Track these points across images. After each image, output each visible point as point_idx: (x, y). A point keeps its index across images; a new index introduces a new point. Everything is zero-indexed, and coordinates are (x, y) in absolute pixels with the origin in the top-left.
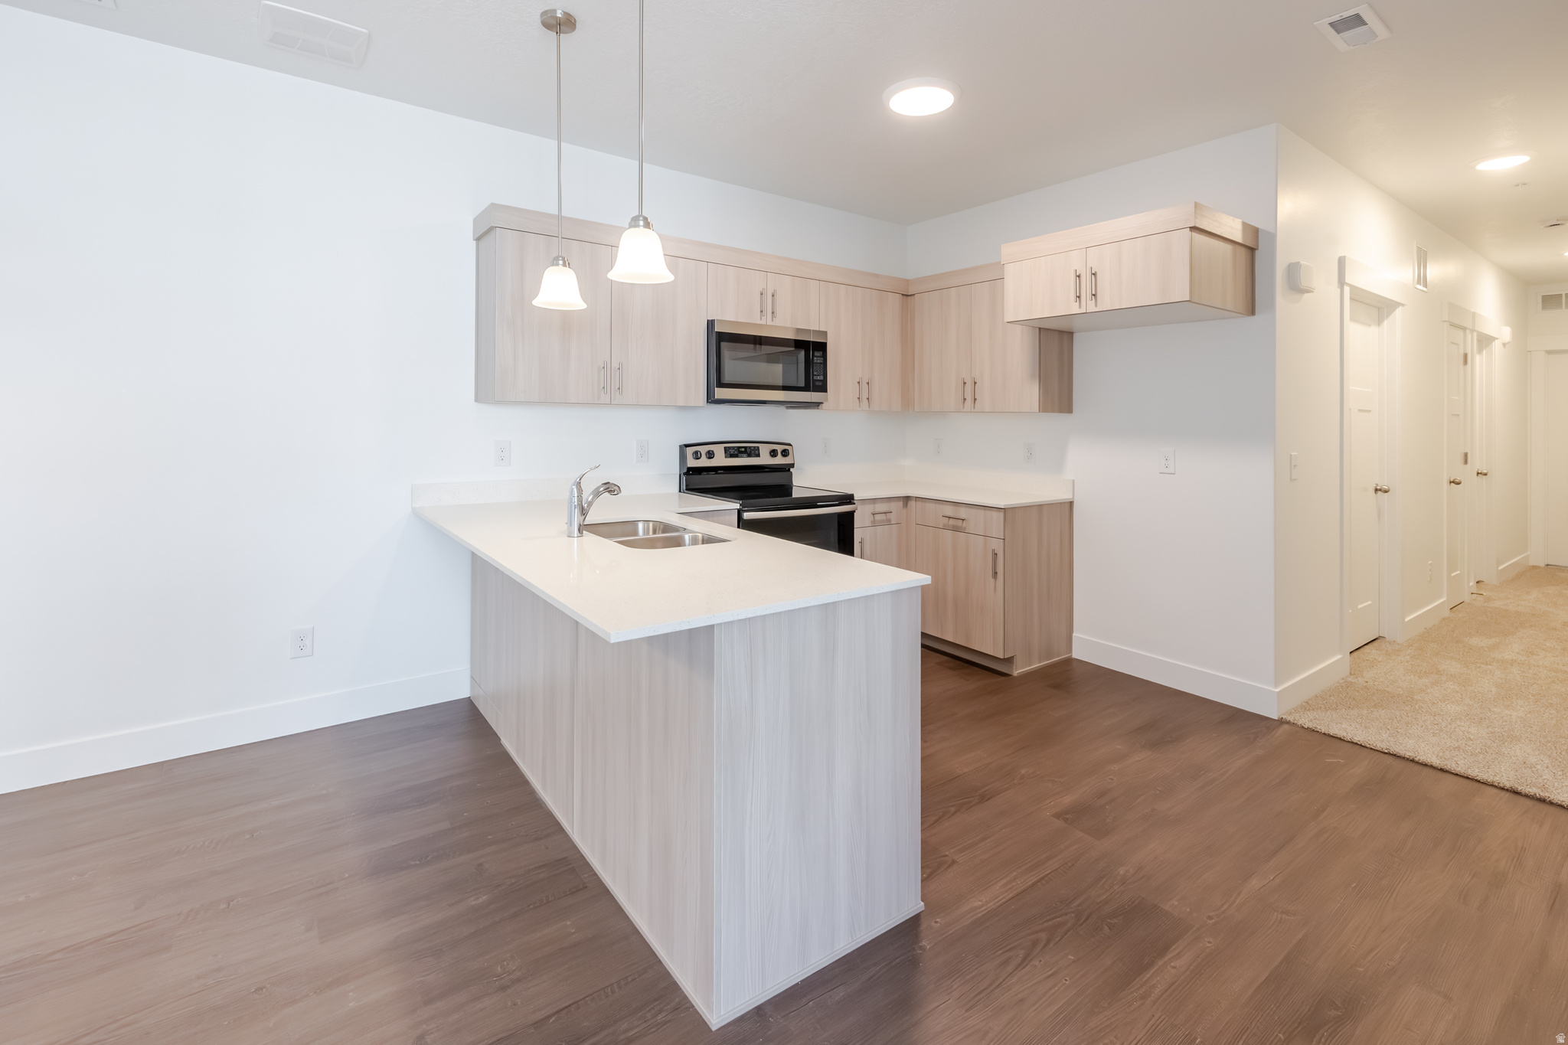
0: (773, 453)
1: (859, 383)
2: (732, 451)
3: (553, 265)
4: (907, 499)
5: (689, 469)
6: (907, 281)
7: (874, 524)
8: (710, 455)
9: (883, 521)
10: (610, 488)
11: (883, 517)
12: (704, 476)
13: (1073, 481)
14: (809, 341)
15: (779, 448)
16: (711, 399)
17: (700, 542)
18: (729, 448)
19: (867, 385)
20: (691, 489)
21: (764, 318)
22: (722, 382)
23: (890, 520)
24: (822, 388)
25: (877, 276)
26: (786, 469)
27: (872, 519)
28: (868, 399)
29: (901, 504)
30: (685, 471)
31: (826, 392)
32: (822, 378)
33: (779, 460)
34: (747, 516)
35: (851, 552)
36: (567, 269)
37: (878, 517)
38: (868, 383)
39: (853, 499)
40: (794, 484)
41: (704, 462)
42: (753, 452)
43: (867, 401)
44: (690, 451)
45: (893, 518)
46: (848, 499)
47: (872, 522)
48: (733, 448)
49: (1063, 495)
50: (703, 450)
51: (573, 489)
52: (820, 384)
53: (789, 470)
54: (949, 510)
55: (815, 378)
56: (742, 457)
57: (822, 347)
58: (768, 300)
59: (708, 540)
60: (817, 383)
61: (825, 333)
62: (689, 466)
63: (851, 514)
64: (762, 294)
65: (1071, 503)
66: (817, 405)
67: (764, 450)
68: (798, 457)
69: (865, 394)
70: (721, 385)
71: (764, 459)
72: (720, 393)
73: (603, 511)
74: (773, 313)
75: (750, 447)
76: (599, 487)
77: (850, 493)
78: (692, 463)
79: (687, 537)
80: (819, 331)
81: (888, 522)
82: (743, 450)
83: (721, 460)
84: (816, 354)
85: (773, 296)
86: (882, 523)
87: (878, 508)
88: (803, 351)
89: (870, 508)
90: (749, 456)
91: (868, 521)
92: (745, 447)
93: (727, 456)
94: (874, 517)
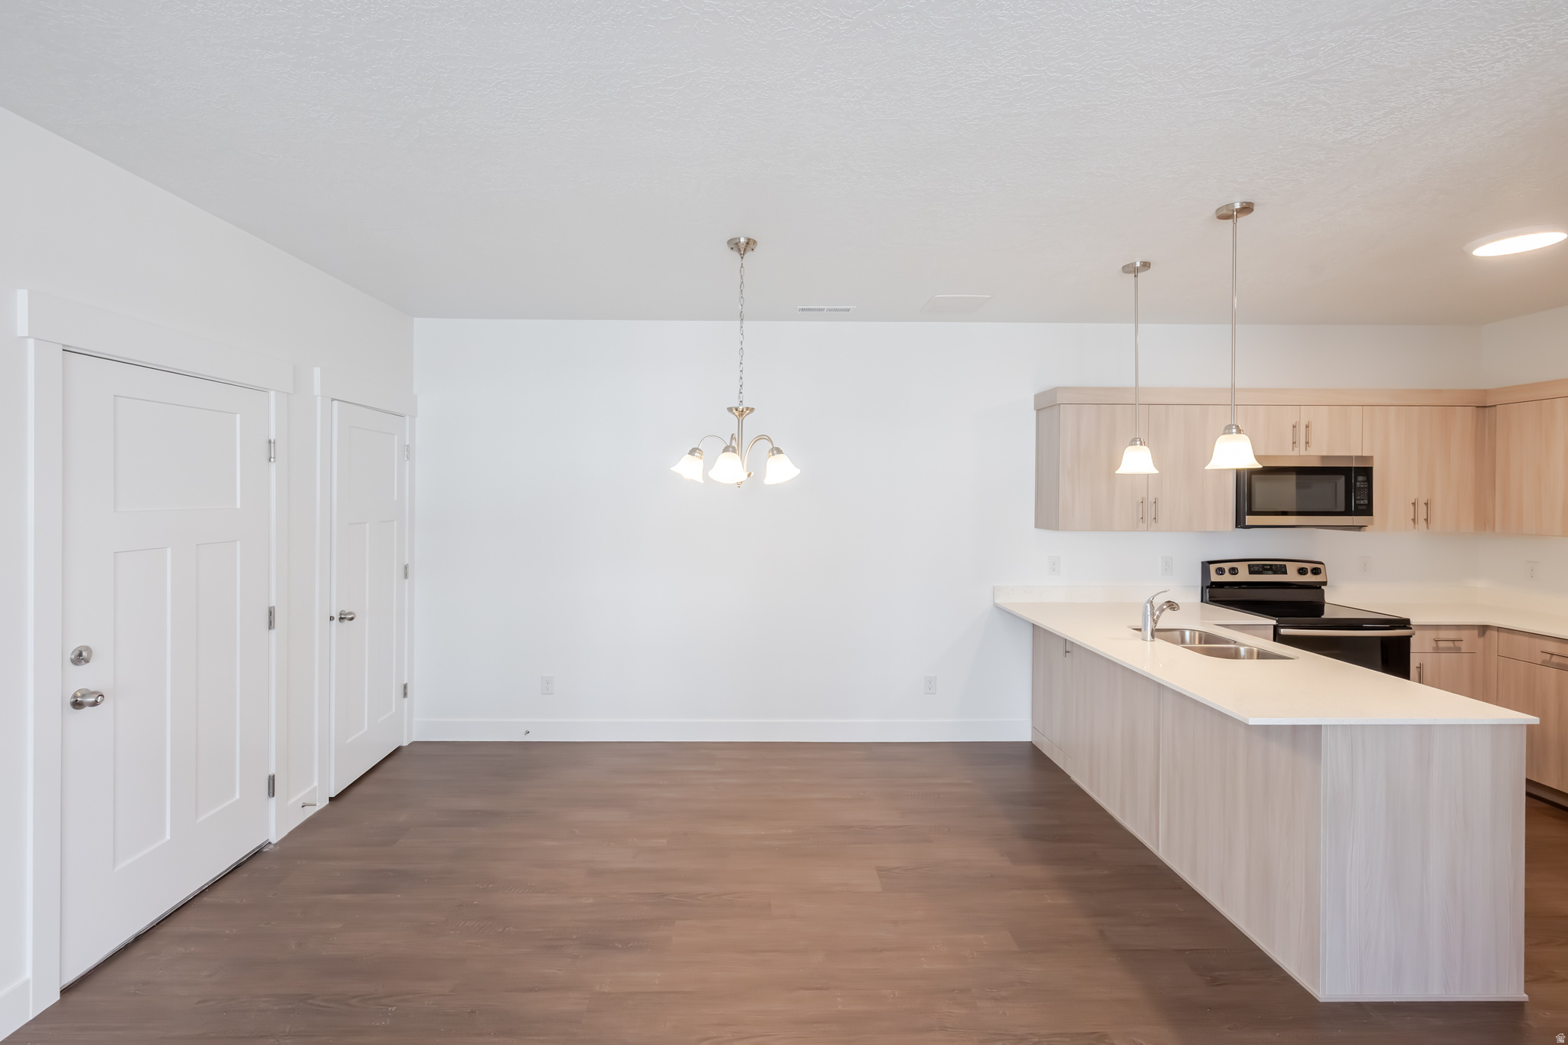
0: (1302, 571)
1: (1414, 504)
2: (1256, 568)
3: (1131, 445)
4: (1484, 629)
5: (1213, 583)
6: (1485, 392)
7: (1437, 650)
8: (1234, 571)
9: (1449, 648)
10: (1172, 605)
11: (1450, 644)
12: (1226, 590)
14: (1351, 467)
15: (1309, 566)
16: (1240, 523)
17: (1255, 655)
18: (1254, 565)
19: (1425, 507)
20: (1215, 600)
21: (1296, 449)
22: (1253, 510)
24: (1367, 511)
26: (1318, 587)
27: (1435, 646)
28: (1426, 520)
29: (1476, 632)
30: (1209, 584)
31: (1372, 515)
32: (1366, 502)
33: (1309, 578)
34: (1283, 631)
35: (1406, 675)
36: (1143, 447)
37: (1442, 644)
38: (1427, 504)
39: (1409, 624)
40: (1327, 600)
41: (1227, 578)
42: (1280, 569)
43: (1425, 522)
44: (1213, 567)
45: (1464, 646)
46: (1404, 623)
47: (1433, 648)
48: (1258, 565)
50: (1226, 566)
51: (1147, 606)
52: (1364, 507)
53: (1320, 588)
54: (1549, 646)
55: (1358, 502)
56: (1267, 574)
57: (1367, 472)
58: (1302, 432)
59: (1263, 655)
60: (1360, 507)
61: (1370, 459)
62: (1212, 580)
63: (1407, 639)
64: (1294, 427)
66: (1360, 528)
67: (1292, 569)
68: (1330, 574)
69: (1422, 514)
70: (1252, 513)
71: (1292, 576)
72: (1250, 520)
73: (1167, 620)
74: (1307, 443)
75: (1275, 564)
76: (1163, 605)
77: (1404, 616)
78: (1215, 578)
79: (1242, 650)
80: (1362, 457)
81: (1458, 650)
82: (1269, 567)
83: (1244, 576)
84: (1360, 478)
85: (1307, 427)
86: (1448, 650)
87: (1443, 634)
88: (1344, 477)
89: (1431, 635)
90: (1275, 573)
91: (1429, 646)
92: (1271, 565)
93: (1251, 572)
94: (1437, 644)
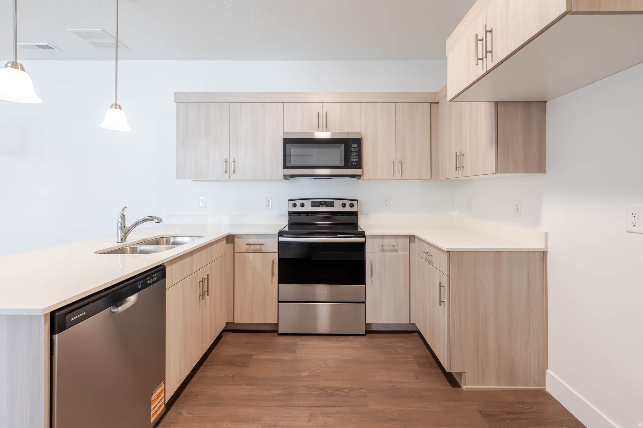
0: (344, 205)
1: (392, 162)
2: (316, 204)
7: (383, 251)
8: (302, 205)
9: (391, 250)
11: (392, 247)
13: (546, 234)
14: (348, 139)
15: (347, 202)
18: (315, 202)
22: (288, 165)
23: (397, 250)
24: (359, 165)
25: (408, 93)
26: (355, 214)
28: (401, 172)
29: (407, 240)
30: (289, 213)
31: (363, 168)
32: (357, 160)
33: (348, 209)
34: (282, 239)
37: (385, 247)
38: (401, 162)
39: (365, 234)
41: (299, 209)
42: (332, 205)
44: (292, 203)
45: (400, 249)
46: (362, 234)
47: (381, 250)
48: (317, 202)
49: (537, 245)
50: (298, 203)
52: (356, 163)
54: (427, 248)
55: (352, 160)
56: (322, 207)
57: (359, 142)
58: (323, 118)
60: (353, 163)
61: (360, 133)
62: (291, 211)
63: (363, 244)
64: (319, 115)
65: (544, 254)
66: (359, 177)
67: (338, 204)
68: (361, 208)
70: (287, 167)
71: (337, 208)
75: (328, 201)
78: (292, 209)
80: (357, 132)
81: (396, 251)
82: (324, 203)
83: (308, 208)
84: (354, 146)
86: (390, 252)
87: (387, 241)
88: (343, 145)
89: (379, 241)
90: (327, 206)
91: (378, 249)
92: (325, 202)
93: (313, 206)
94: (383, 247)
